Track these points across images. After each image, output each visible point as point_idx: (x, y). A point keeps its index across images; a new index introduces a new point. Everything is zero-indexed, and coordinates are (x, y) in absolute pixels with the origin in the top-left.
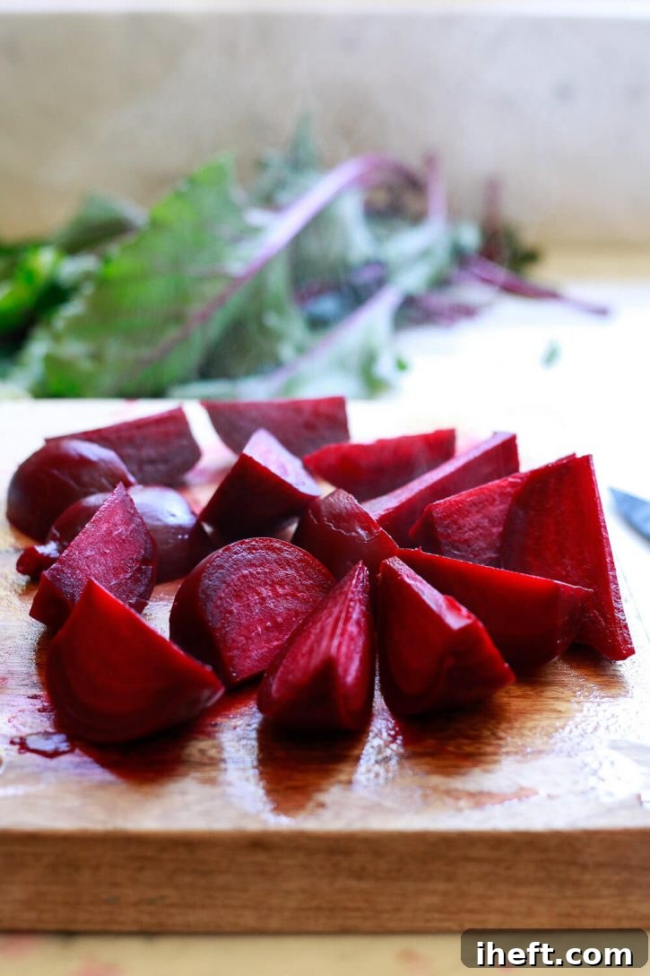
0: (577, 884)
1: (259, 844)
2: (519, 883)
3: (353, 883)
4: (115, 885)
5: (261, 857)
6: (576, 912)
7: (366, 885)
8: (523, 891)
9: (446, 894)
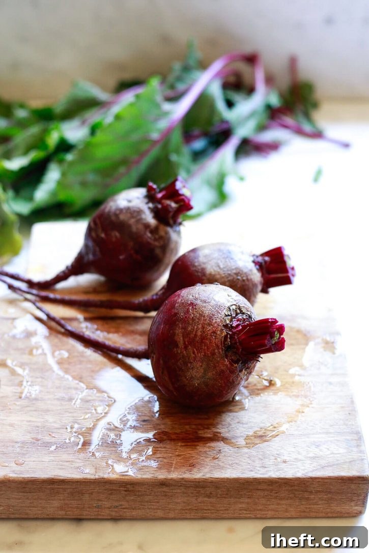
0: (308, 499)
1: (163, 483)
2: (281, 499)
3: (206, 499)
4: (99, 500)
5: (165, 489)
6: (308, 510)
7: (211, 500)
8: (283, 502)
9: (248, 503)
